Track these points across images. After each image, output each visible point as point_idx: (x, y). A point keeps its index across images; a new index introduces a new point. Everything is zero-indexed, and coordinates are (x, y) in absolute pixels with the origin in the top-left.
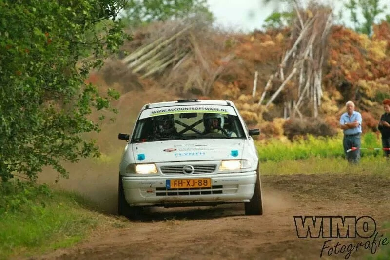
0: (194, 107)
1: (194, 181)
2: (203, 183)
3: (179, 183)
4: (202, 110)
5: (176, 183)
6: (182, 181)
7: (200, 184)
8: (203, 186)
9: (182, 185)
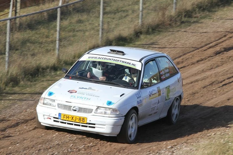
0: (116, 59)
1: (76, 117)
2: (82, 120)
3: (67, 117)
4: (119, 62)
5: (65, 116)
6: (69, 116)
7: (80, 120)
8: (81, 122)
9: (68, 119)
